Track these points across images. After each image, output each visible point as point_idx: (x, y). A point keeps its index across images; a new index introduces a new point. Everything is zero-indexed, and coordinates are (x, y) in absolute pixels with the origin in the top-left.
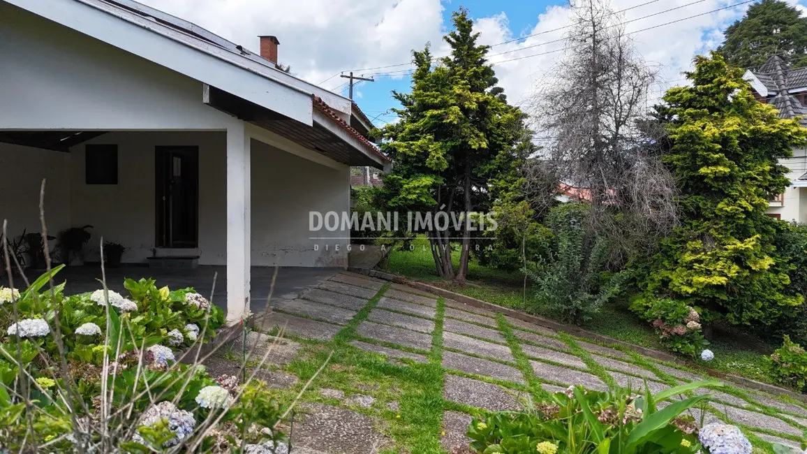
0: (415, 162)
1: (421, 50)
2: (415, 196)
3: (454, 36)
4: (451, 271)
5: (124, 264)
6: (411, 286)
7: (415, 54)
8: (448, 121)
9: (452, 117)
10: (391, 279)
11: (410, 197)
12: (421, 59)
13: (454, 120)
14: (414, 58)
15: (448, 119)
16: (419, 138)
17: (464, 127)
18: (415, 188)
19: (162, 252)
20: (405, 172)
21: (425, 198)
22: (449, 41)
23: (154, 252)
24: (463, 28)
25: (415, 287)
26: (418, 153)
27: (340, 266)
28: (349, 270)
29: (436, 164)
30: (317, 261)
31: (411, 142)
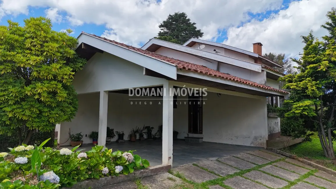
0: (302, 93)
1: (307, 35)
2: (299, 111)
3: (328, 24)
4: (333, 154)
5: (178, 139)
6: (299, 161)
7: (303, 37)
8: (320, 69)
9: (322, 67)
10: (288, 156)
11: (297, 112)
12: (308, 40)
13: (324, 69)
14: (303, 40)
15: (320, 68)
16: (303, 80)
17: (332, 72)
18: (300, 107)
19: (191, 135)
20: (297, 98)
21: (307, 112)
22: (325, 27)
23: (188, 134)
24: (333, 19)
25: (302, 162)
26: (302, 88)
27: (262, 146)
28: (267, 149)
29: (312, 93)
30: (251, 144)
31: (298, 83)
